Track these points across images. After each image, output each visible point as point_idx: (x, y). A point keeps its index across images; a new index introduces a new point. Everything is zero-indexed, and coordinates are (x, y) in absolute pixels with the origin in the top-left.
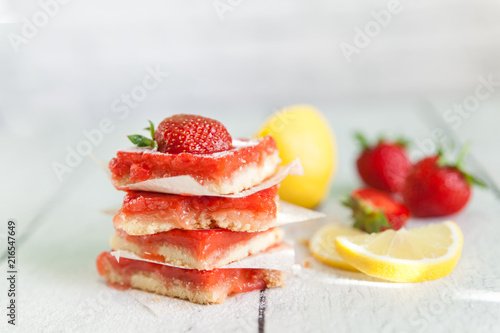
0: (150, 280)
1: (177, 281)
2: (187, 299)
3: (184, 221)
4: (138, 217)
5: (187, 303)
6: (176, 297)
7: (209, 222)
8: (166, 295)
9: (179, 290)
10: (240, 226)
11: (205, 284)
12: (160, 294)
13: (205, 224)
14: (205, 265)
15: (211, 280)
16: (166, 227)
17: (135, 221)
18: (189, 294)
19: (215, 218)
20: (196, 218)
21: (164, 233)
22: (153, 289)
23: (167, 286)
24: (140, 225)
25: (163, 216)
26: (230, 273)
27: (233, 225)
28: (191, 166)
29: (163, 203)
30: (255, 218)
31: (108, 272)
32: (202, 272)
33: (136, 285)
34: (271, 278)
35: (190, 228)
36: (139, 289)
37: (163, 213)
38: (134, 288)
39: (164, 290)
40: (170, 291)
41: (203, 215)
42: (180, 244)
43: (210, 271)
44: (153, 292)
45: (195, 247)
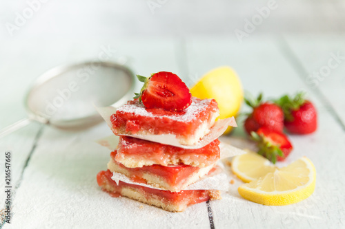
0: (135, 192)
1: (155, 196)
2: (161, 208)
3: (162, 161)
4: (133, 157)
5: (161, 210)
6: (153, 205)
7: (178, 161)
8: (146, 203)
9: (156, 201)
10: (198, 164)
11: (175, 200)
12: (142, 202)
13: (175, 162)
14: (176, 189)
15: (179, 199)
16: (150, 163)
17: (130, 159)
18: (163, 205)
19: (182, 158)
20: (170, 158)
21: (149, 166)
22: (137, 198)
23: (147, 198)
24: (134, 161)
25: (149, 157)
26: (189, 192)
27: (193, 163)
28: (168, 126)
29: (150, 149)
30: (207, 159)
31: (105, 184)
32: (173, 193)
33: (124, 195)
34: (213, 195)
35: (166, 165)
36: (127, 197)
37: (150, 155)
38: (123, 196)
39: (145, 200)
40: (149, 201)
41: (174, 156)
42: (159, 174)
43: (179, 193)
44: (136, 200)
45: (170, 177)
